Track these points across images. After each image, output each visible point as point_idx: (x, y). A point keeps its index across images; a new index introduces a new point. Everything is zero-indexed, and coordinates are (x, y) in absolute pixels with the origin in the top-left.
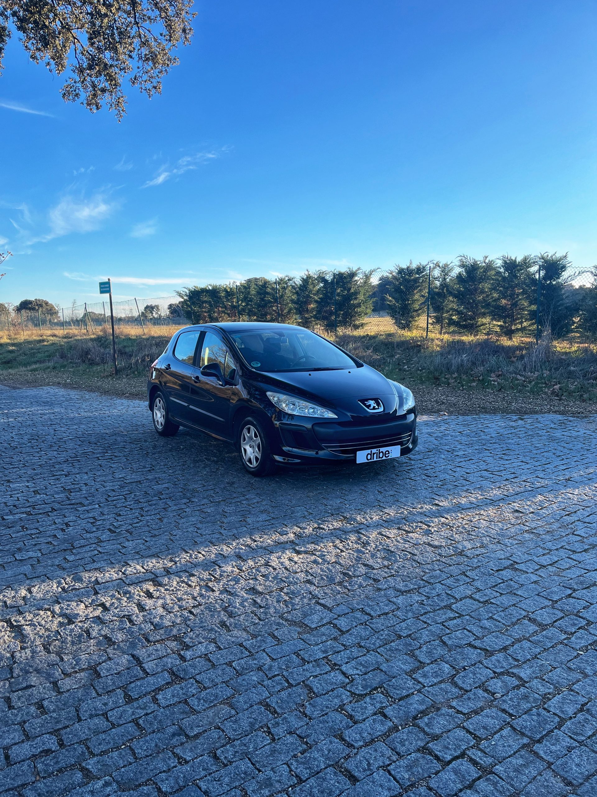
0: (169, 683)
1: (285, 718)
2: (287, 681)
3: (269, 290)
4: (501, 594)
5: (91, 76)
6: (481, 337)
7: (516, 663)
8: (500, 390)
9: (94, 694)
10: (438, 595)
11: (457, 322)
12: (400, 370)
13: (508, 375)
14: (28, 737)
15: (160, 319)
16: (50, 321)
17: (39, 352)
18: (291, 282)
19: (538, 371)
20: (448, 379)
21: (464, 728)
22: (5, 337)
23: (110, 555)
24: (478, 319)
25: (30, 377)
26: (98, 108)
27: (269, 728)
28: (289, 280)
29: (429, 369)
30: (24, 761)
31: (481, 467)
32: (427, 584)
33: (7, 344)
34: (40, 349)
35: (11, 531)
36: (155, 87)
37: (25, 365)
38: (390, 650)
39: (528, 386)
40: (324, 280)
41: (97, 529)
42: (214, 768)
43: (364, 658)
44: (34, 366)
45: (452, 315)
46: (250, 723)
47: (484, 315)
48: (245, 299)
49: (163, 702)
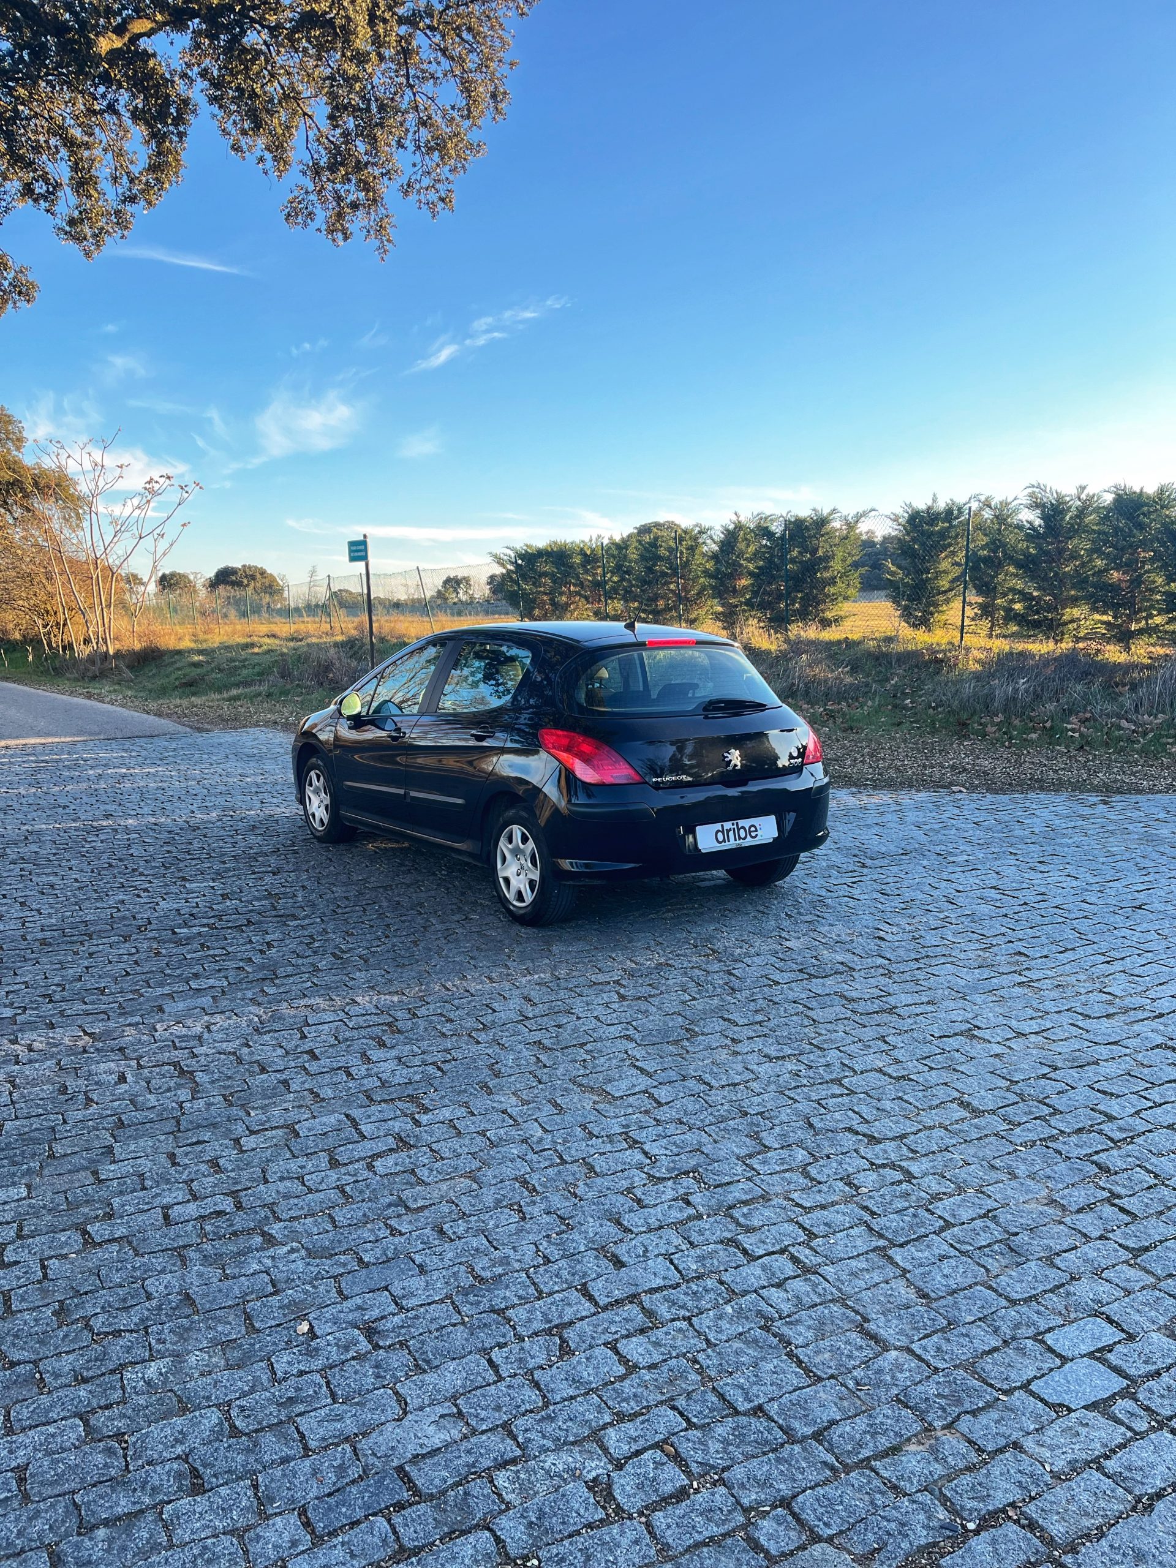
0: (393, 1149)
1: (546, 1197)
2: (560, 1157)
3: (662, 552)
4: (931, 1068)
5: (333, 182)
6: (1066, 645)
7: (911, 1155)
8: (1082, 747)
9: (288, 1155)
10: (828, 1065)
11: (1022, 615)
12: (895, 706)
13: (1103, 720)
14: (195, 1198)
15: (471, 603)
16: (269, 607)
17: (244, 666)
18: (704, 536)
19: (1163, 712)
20: (984, 725)
21: (797, 1223)
22: (187, 638)
23: (330, 988)
24: (1063, 608)
25: (226, 710)
26: (346, 238)
27: (520, 1206)
28: (700, 532)
29: (949, 706)
30: (188, 1221)
31: (987, 882)
32: (815, 1050)
33: (191, 651)
34: (246, 660)
35: (184, 950)
36: (442, 200)
37: (219, 690)
38: (725, 1129)
39: (1139, 742)
40: (767, 533)
41: (315, 952)
42: (437, 1242)
43: (682, 1137)
44: (234, 692)
45: (1012, 601)
46: (496, 1199)
47: (1074, 601)
48: (618, 568)
49: (380, 1170)
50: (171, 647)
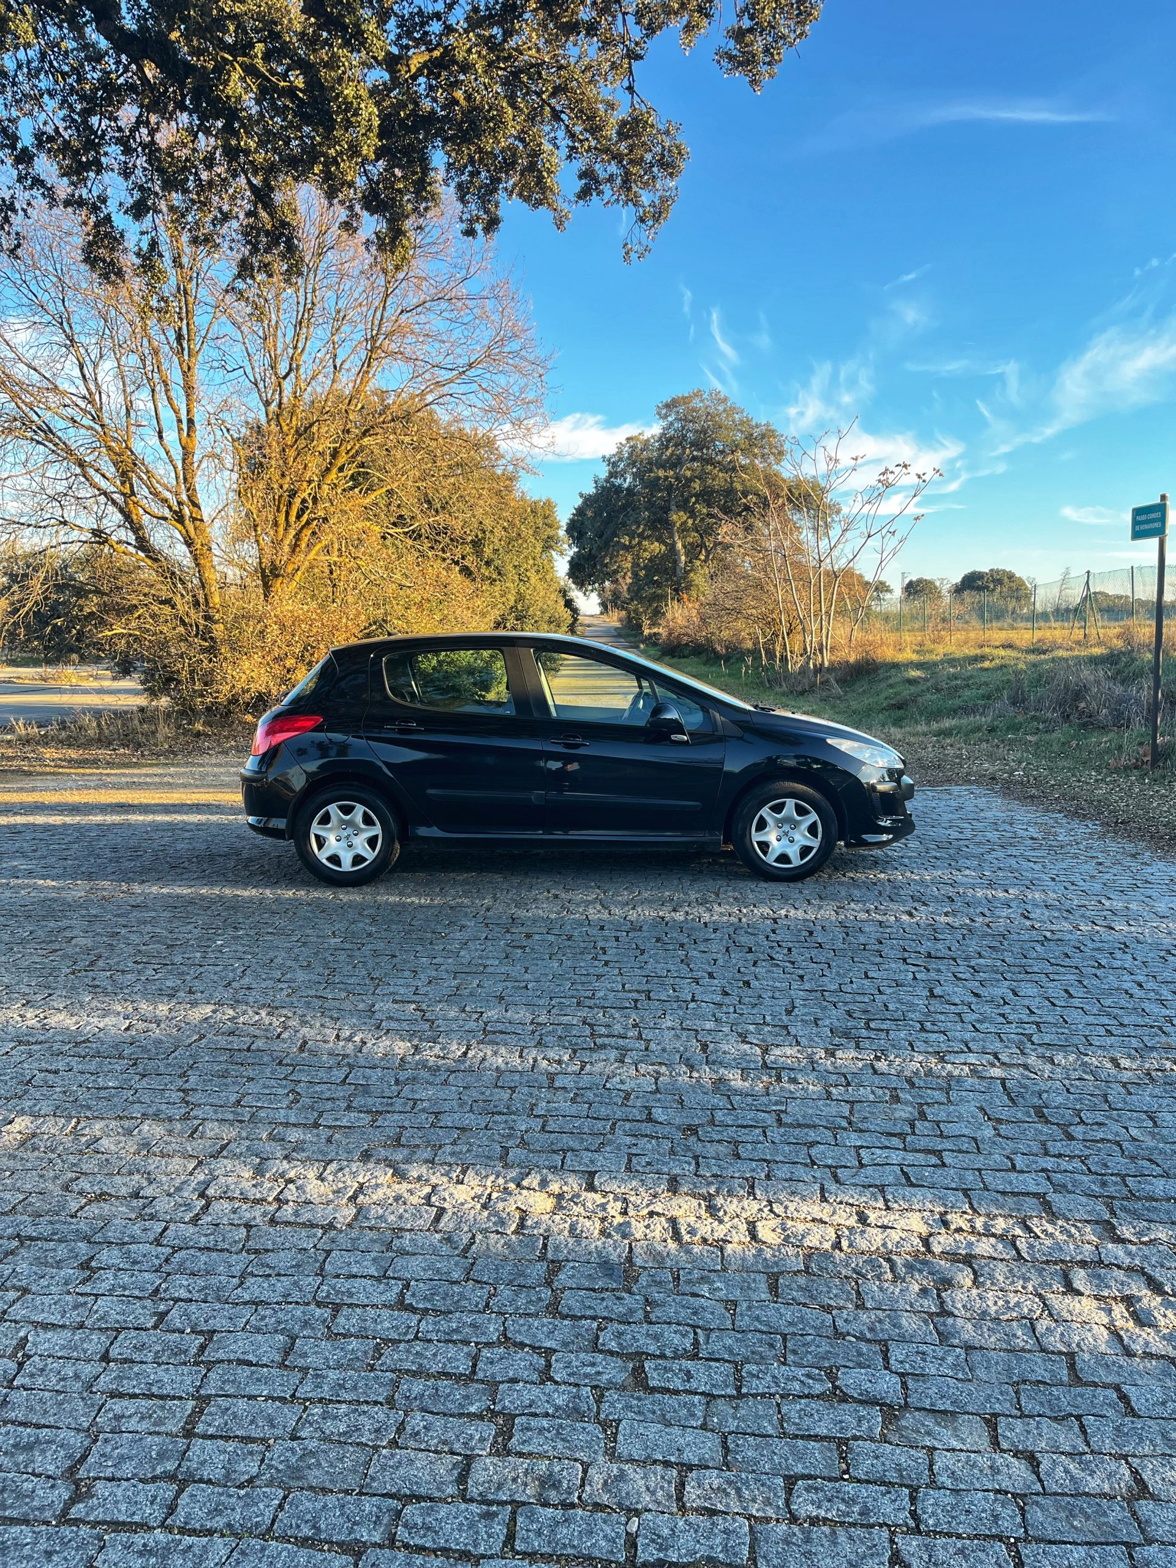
16: (1013, 613)
17: (968, 686)
22: (910, 648)
33: (910, 664)
34: (971, 677)
44: (947, 723)
50: (889, 659)
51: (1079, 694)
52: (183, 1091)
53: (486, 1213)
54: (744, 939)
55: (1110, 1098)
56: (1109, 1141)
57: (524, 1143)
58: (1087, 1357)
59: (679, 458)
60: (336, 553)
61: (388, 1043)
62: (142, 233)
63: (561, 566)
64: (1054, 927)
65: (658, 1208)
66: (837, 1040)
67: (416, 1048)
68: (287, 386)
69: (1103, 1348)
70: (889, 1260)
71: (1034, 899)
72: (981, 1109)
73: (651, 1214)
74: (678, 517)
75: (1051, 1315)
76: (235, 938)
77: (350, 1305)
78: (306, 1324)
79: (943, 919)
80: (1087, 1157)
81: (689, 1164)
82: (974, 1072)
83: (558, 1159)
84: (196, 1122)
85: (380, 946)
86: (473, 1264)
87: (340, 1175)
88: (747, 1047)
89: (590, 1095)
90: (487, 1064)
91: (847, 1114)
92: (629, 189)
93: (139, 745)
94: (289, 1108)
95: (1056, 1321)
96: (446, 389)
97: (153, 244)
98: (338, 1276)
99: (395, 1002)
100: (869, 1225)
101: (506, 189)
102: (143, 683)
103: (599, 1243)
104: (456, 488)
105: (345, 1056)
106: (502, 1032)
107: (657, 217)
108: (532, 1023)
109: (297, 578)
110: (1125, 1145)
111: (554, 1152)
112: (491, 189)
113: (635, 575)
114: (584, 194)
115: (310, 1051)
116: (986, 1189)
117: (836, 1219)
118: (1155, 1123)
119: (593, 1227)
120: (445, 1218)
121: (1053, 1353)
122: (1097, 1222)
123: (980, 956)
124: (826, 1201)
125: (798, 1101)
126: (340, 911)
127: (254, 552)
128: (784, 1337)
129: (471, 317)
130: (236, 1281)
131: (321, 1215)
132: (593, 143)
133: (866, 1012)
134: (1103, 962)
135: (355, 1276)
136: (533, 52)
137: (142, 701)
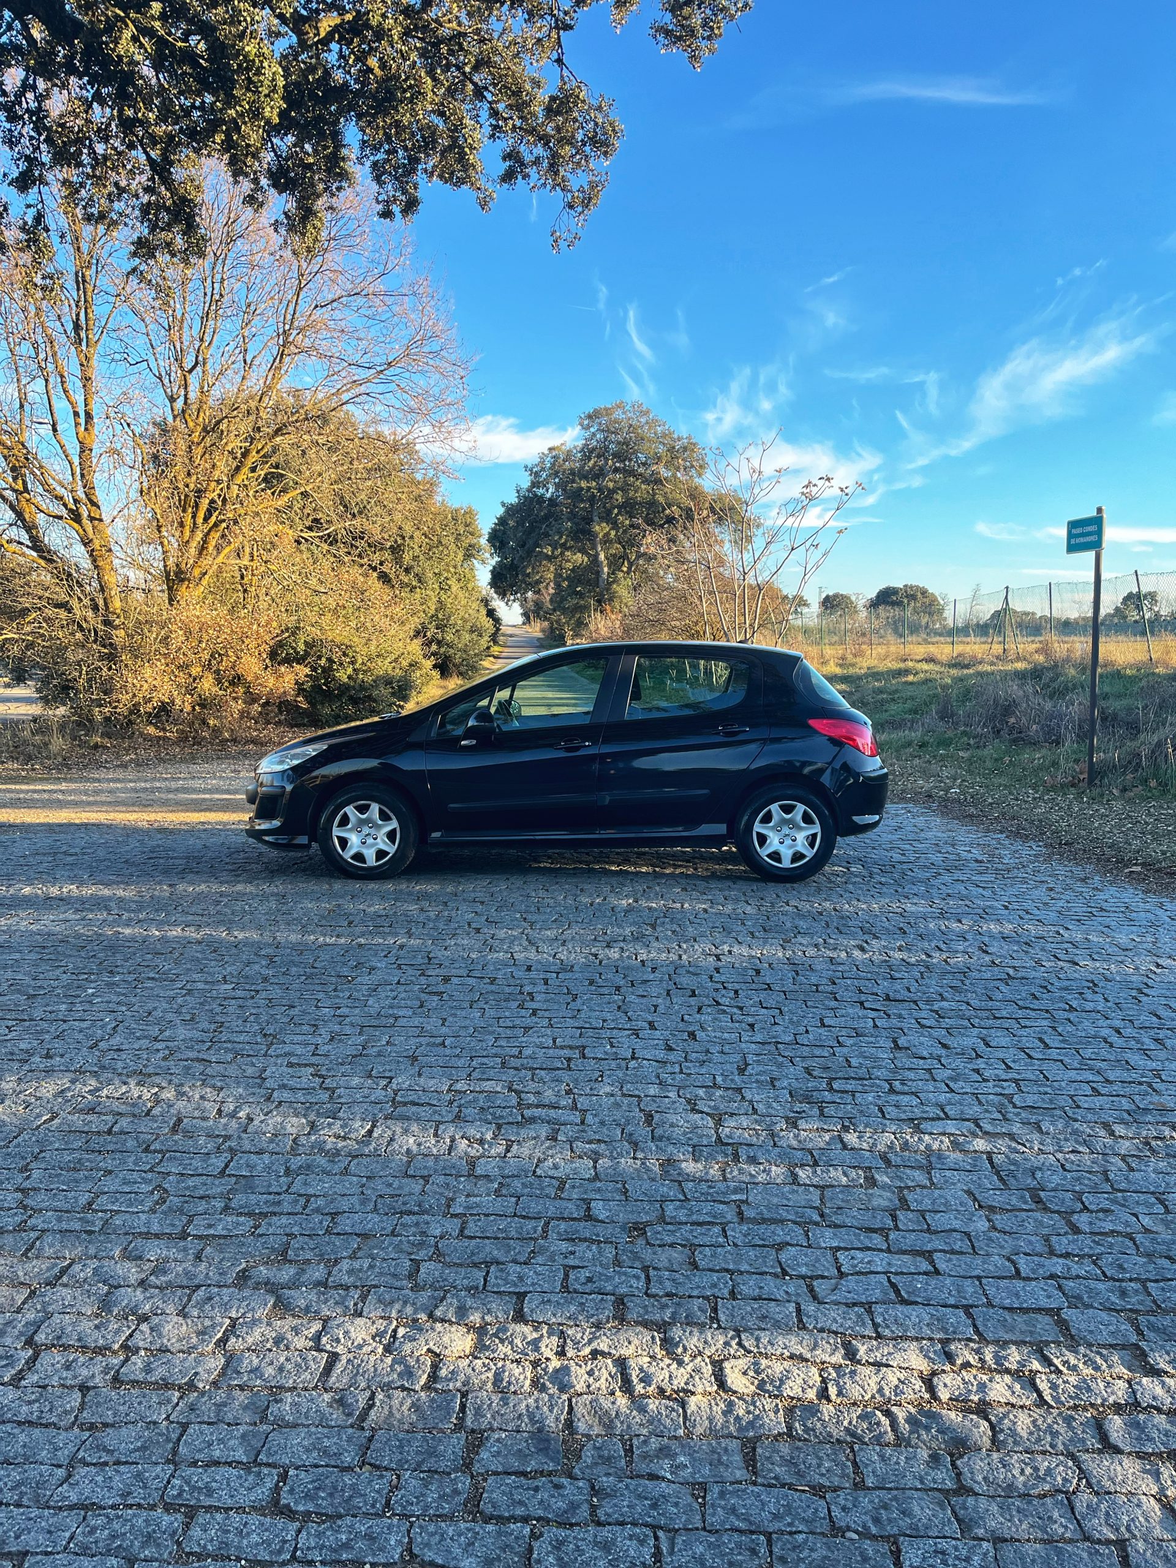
16: (927, 627)
17: (893, 700)
34: (896, 691)
51: (1008, 709)
52: (22, 1191)
53: (389, 1360)
54: (685, 980)
55: (1112, 1176)
56: (1119, 1233)
57: (438, 1255)
58: (1141, 1545)
59: (601, 469)
60: (247, 557)
61: (279, 1119)
62: (29, 206)
63: (483, 575)
64: (1016, 963)
65: (603, 1345)
66: (798, 1107)
67: (313, 1125)
68: (193, 380)
69: (1158, 1532)
70: (888, 1413)
71: (990, 931)
72: (969, 1193)
73: (595, 1353)
74: (601, 529)
75: (1089, 1485)
76: (111, 985)
77: (208, 1509)
78: (149, 1539)
79: (898, 955)
80: (1099, 1256)
81: (638, 1278)
82: (955, 1145)
83: (479, 1275)
84: (33, 1235)
85: (276, 992)
86: (370, 1439)
87: (207, 1307)
88: (697, 1116)
89: (517, 1184)
90: (396, 1146)
91: (817, 1203)
92: (556, 173)
93: (29, 758)
94: (153, 1211)
95: (1097, 1493)
96: (363, 389)
97: (39, 218)
98: (194, 1464)
99: (290, 1065)
100: (859, 1362)
101: (426, 170)
102: (39, 691)
103: (531, 1401)
104: (374, 491)
105: (227, 1138)
106: (415, 1104)
107: (587, 202)
108: (449, 1090)
109: (204, 582)
110: (1139, 1238)
111: (475, 1265)
112: (410, 170)
113: (558, 586)
114: (508, 177)
115: (186, 1132)
116: (990, 1304)
117: (821, 1355)
118: (1166, 1207)
119: (521, 1375)
120: (339, 1368)
121: (1099, 1542)
122: (1124, 1347)
123: (943, 999)
124: (804, 1328)
125: (760, 1188)
126: (234, 951)
127: (159, 555)
128: (769, 1536)
129: (389, 314)
130: (61, 1473)
131: (178, 1368)
132: (518, 123)
133: (826, 1068)
134: (1074, 1004)
135: (217, 1463)
136: (454, 25)
137: (36, 710)
